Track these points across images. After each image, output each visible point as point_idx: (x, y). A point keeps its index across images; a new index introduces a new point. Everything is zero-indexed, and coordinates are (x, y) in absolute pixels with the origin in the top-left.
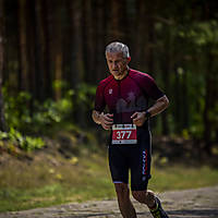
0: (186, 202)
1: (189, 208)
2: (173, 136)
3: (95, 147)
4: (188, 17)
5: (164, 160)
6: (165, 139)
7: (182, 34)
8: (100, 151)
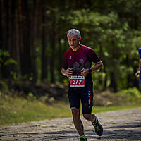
0: (66, 126)
1: (67, 130)
2: (58, 83)
3: (7, 90)
4: (67, 7)
5: (52, 99)
6: (52, 85)
7: (63, 18)
8: (10, 94)
